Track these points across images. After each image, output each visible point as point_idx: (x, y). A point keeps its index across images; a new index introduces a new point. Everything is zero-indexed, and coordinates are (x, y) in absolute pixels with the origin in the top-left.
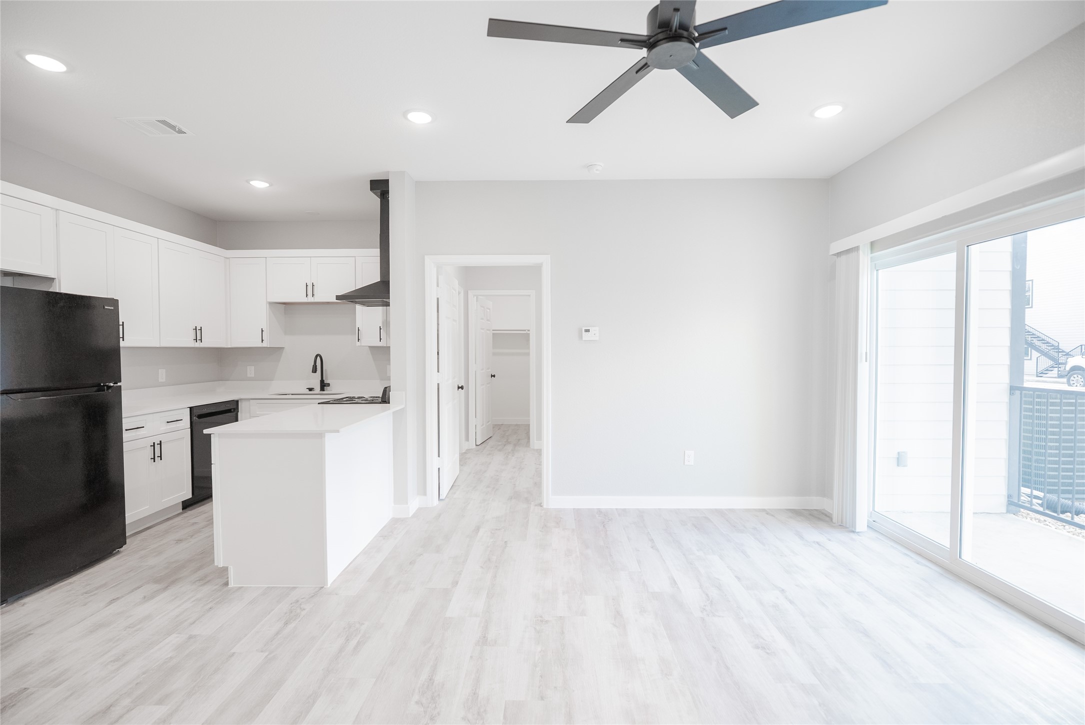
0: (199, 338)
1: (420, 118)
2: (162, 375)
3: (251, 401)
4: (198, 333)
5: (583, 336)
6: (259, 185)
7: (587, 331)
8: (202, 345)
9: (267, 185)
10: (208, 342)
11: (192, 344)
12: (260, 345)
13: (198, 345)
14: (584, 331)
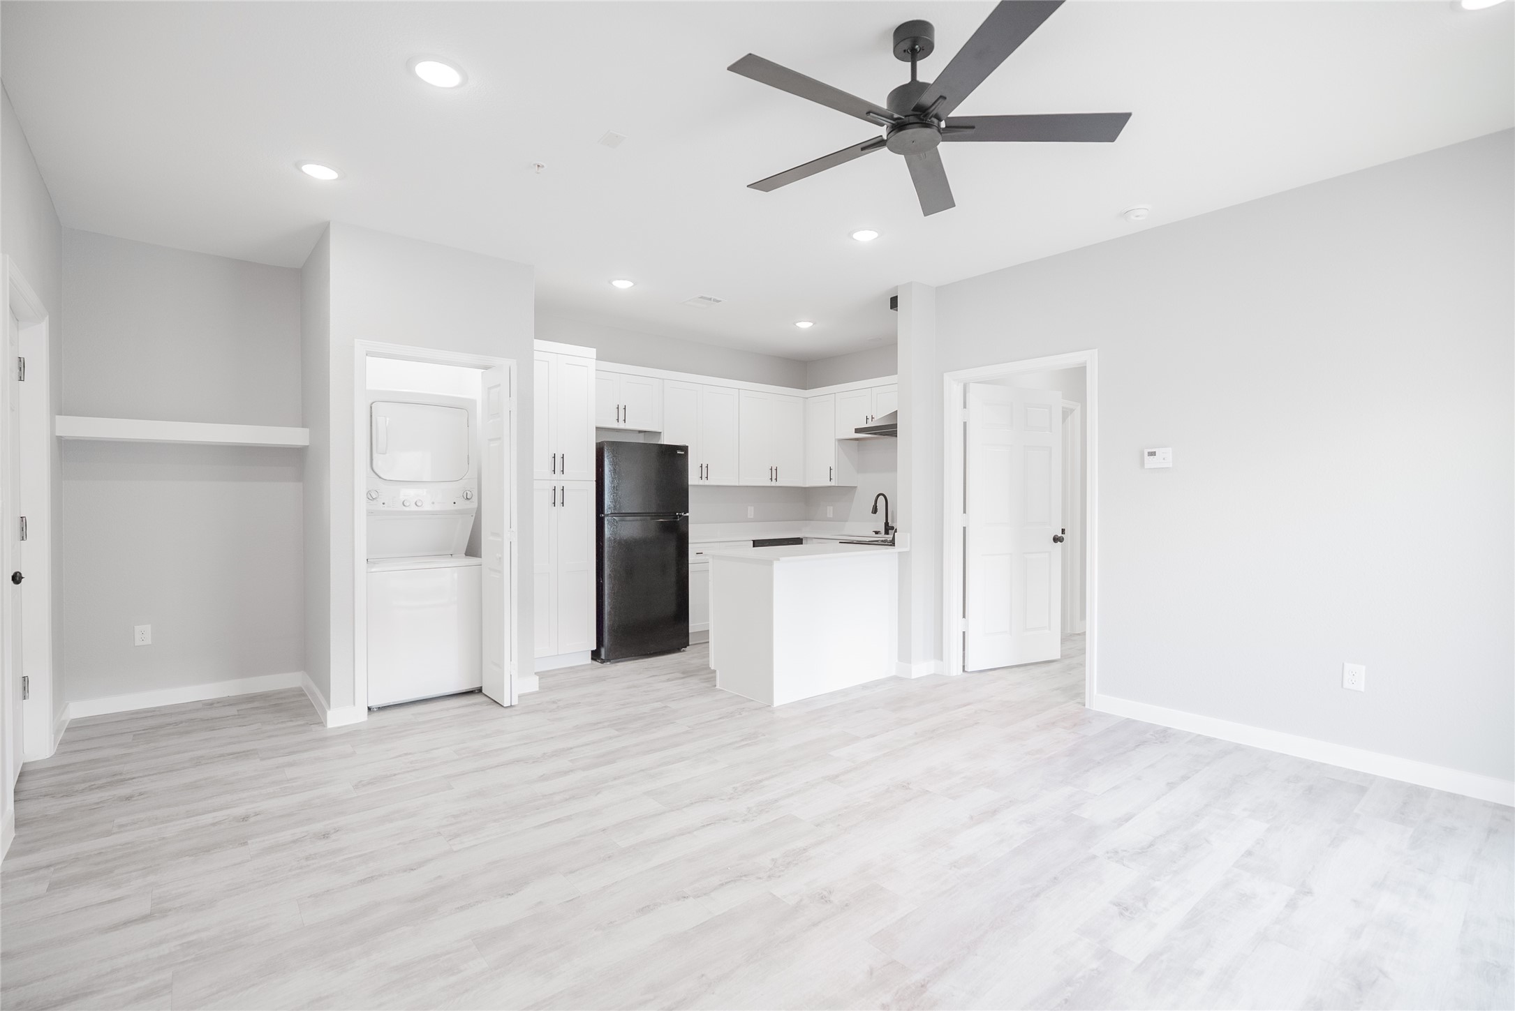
0: (774, 477)
1: (865, 237)
2: (751, 512)
3: (814, 540)
4: (774, 473)
5: (1145, 460)
6: (804, 325)
7: (1152, 454)
8: (778, 484)
9: (811, 324)
10: (783, 481)
11: (768, 483)
12: (829, 484)
13: (774, 483)
14: (1146, 454)
